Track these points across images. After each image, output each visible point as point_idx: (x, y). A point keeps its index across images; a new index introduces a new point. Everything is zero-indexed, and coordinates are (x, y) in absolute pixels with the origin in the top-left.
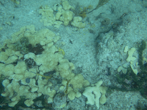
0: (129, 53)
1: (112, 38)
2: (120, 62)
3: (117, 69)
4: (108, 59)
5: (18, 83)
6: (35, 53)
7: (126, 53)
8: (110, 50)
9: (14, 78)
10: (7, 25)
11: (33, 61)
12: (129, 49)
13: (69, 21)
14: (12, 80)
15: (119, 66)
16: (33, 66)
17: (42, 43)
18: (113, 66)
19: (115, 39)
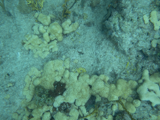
0: (152, 21)
1: (122, 20)
2: (148, 36)
3: (151, 46)
4: (133, 43)
6: (60, 94)
7: (149, 23)
8: (128, 33)
10: (9, 88)
11: (66, 104)
12: (149, 16)
15: (151, 42)
17: (58, 79)
18: (144, 46)
19: (126, 19)
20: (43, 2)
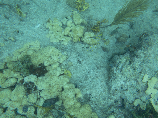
0: (148, 83)
1: (128, 63)
2: (137, 93)
3: (133, 102)
4: (122, 88)
5: (14, 112)
6: (37, 75)
7: (145, 83)
8: (124, 77)
9: (9, 106)
11: (33, 85)
12: (149, 79)
13: (78, 38)
14: (7, 107)
15: (136, 99)
16: (33, 91)
17: (46, 64)
18: (128, 97)
19: (131, 65)
20: (87, 8)
